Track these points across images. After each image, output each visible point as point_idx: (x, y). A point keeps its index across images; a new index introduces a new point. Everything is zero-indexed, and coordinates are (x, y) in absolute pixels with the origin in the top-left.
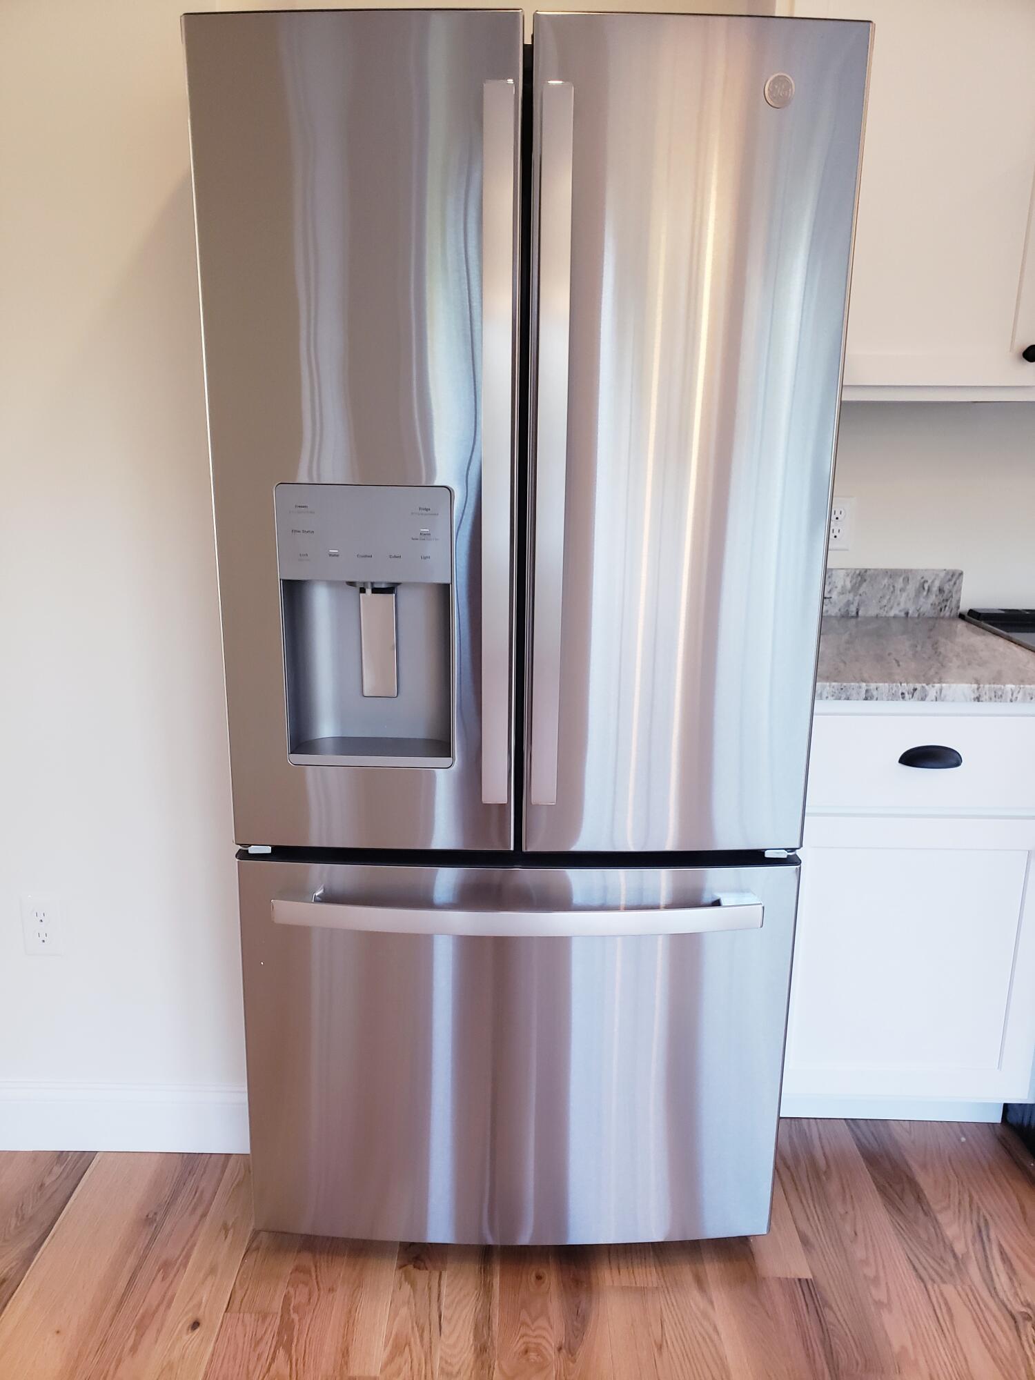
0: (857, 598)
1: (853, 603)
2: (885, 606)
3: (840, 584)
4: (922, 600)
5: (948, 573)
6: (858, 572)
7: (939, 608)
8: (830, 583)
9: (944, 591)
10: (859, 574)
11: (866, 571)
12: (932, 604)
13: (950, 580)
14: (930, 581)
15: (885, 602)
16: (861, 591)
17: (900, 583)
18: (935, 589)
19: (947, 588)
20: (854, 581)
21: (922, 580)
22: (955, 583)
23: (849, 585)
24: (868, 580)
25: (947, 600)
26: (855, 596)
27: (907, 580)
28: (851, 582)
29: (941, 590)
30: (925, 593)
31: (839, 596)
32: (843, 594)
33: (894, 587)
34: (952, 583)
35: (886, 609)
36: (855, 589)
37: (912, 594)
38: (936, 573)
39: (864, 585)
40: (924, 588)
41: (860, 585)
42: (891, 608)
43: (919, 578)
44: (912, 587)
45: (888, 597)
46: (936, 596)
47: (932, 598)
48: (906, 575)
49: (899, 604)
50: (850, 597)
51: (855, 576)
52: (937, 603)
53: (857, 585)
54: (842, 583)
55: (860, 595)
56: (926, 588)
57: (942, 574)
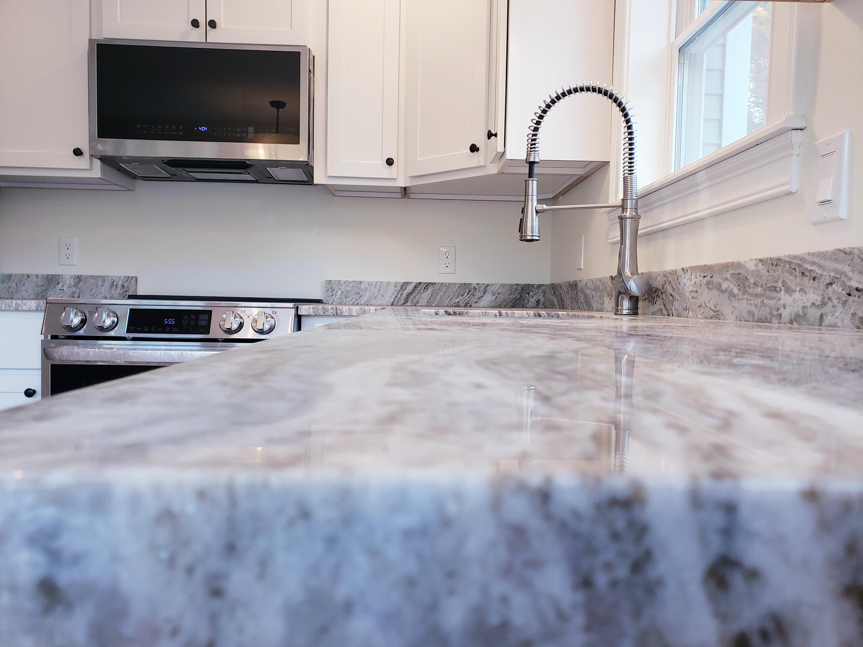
0: (78, 290)
1: (76, 293)
2: (94, 294)
3: (68, 282)
4: (113, 291)
5: (125, 277)
6: (77, 276)
7: (123, 295)
8: (62, 282)
9: (124, 287)
10: (78, 277)
11: (81, 276)
12: (119, 294)
13: (127, 281)
14: (116, 281)
15: (93, 292)
16: (79, 286)
17: (100, 282)
18: (120, 285)
19: (126, 285)
20: (75, 281)
21: (112, 281)
22: (130, 283)
23: (73, 283)
24: (83, 280)
25: (127, 292)
26: (77, 288)
27: (103, 280)
28: (73, 281)
29: (123, 286)
30: (114, 288)
31: (67, 289)
32: (70, 288)
33: (97, 284)
34: (128, 282)
35: (94, 296)
36: (76, 285)
37: (108, 288)
38: (120, 278)
39: (81, 283)
40: (114, 285)
41: (79, 283)
42: (97, 295)
43: (111, 280)
44: (107, 284)
45: (94, 290)
46: (121, 289)
47: (119, 291)
48: (104, 279)
49: (101, 294)
50: (74, 289)
51: (75, 278)
52: (122, 293)
53: (77, 283)
54: (69, 281)
55: (79, 288)
56: (115, 285)
57: (123, 278)
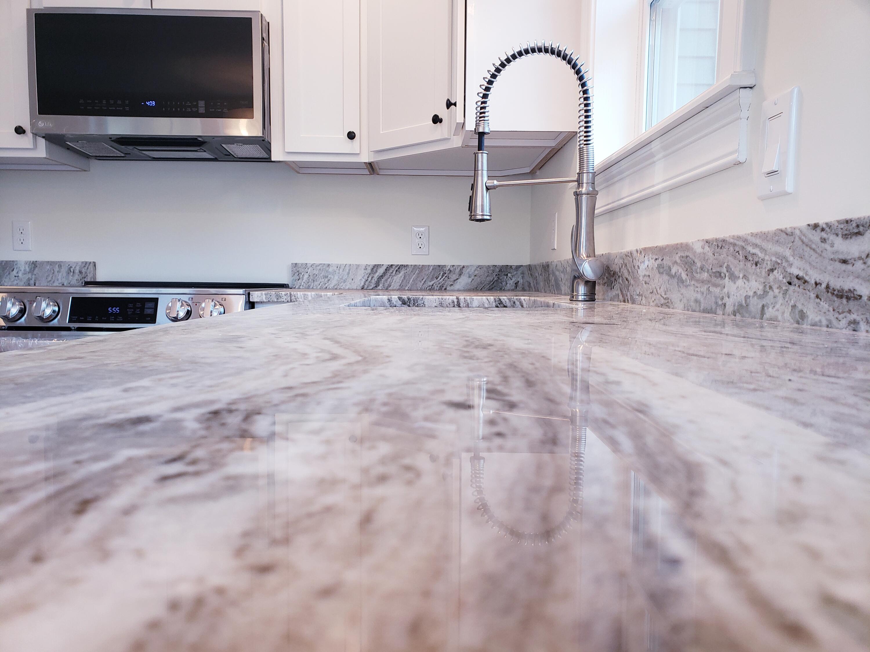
0: (34, 276)
1: (31, 279)
2: (50, 281)
3: (22, 269)
4: (71, 277)
5: (83, 262)
6: (32, 262)
7: (81, 282)
8: (17, 268)
9: (82, 273)
10: (33, 263)
11: (36, 261)
12: (76, 280)
13: (84, 266)
14: (73, 267)
15: (49, 279)
16: (35, 272)
17: (57, 269)
18: (77, 271)
19: (83, 271)
20: (30, 267)
21: (69, 266)
22: (88, 268)
23: (28, 270)
24: (38, 266)
25: (85, 278)
26: (32, 275)
27: (60, 266)
28: (29, 267)
29: (80, 272)
30: (72, 274)
31: (23, 275)
32: (25, 274)
33: (53, 270)
34: (86, 268)
35: (51, 282)
36: (31, 271)
37: (65, 274)
38: (77, 263)
39: (37, 269)
40: (71, 271)
41: (34, 270)
42: (54, 282)
43: (67, 265)
44: (64, 270)
45: (51, 276)
46: (78, 275)
47: (76, 277)
48: (60, 264)
49: (58, 280)
50: (30, 276)
51: (30, 264)
52: (79, 279)
53: (32, 269)
54: (24, 268)
55: (35, 275)
56: (72, 270)
57: (80, 264)
